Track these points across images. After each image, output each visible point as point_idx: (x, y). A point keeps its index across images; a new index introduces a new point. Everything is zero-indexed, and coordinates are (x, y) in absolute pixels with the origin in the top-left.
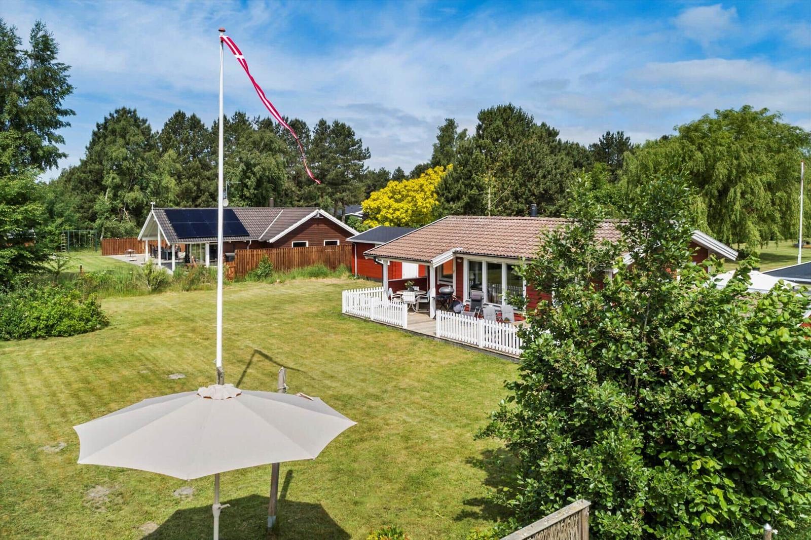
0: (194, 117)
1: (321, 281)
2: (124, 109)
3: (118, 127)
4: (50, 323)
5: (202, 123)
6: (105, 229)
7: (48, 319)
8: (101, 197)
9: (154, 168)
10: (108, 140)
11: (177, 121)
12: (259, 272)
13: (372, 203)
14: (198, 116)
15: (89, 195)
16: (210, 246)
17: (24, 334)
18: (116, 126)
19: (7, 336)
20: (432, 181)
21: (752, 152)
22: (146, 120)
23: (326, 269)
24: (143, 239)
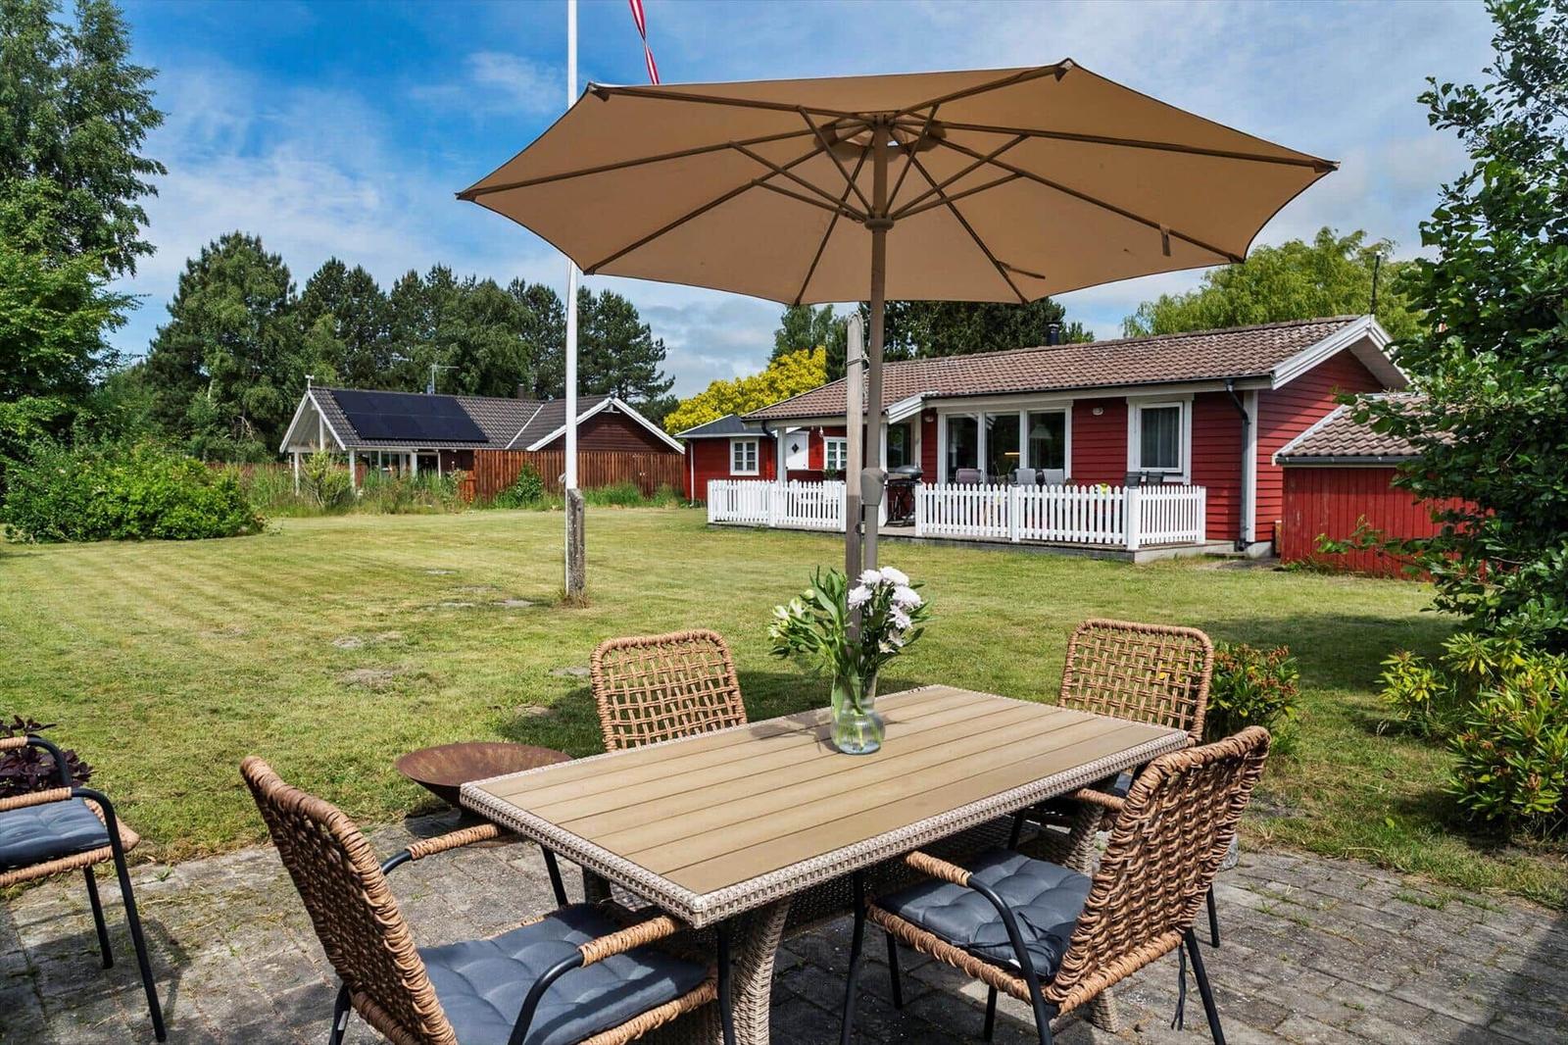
0: (359, 271)
1: (629, 512)
2: (237, 235)
3: (229, 265)
4: (149, 509)
5: (375, 283)
6: (210, 451)
7: (145, 501)
8: (198, 396)
9: (297, 347)
10: (210, 289)
11: (330, 276)
12: (520, 491)
13: (684, 417)
14: (367, 270)
15: (177, 392)
16: (418, 457)
17: (95, 529)
18: (227, 263)
19: (59, 533)
20: (791, 374)
21: (1350, 304)
22: (280, 259)
23: (637, 492)
24: (290, 450)
